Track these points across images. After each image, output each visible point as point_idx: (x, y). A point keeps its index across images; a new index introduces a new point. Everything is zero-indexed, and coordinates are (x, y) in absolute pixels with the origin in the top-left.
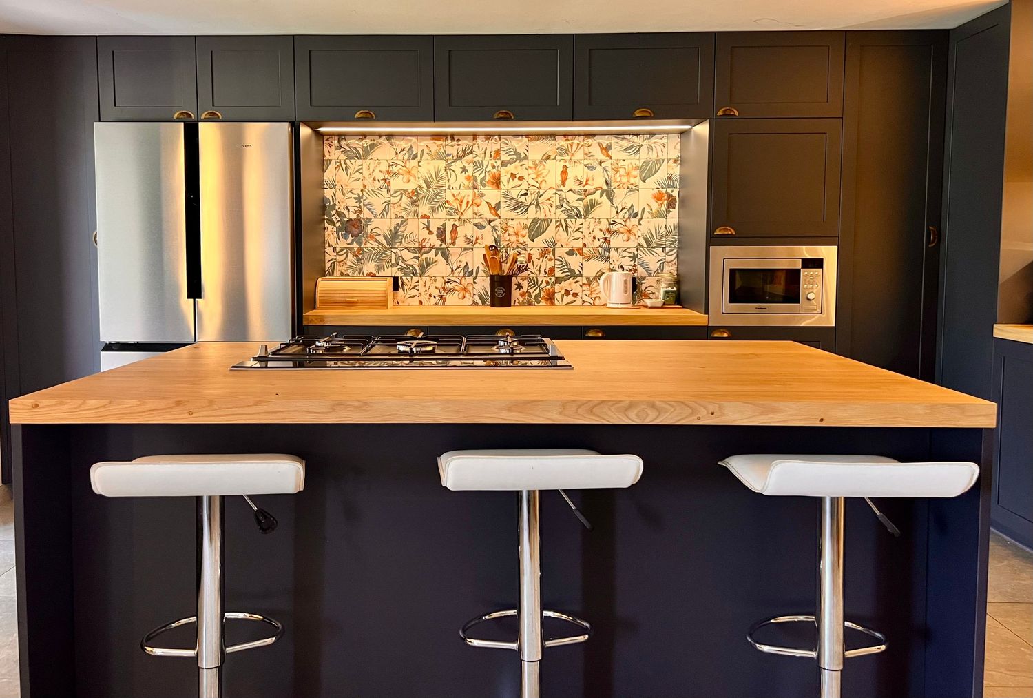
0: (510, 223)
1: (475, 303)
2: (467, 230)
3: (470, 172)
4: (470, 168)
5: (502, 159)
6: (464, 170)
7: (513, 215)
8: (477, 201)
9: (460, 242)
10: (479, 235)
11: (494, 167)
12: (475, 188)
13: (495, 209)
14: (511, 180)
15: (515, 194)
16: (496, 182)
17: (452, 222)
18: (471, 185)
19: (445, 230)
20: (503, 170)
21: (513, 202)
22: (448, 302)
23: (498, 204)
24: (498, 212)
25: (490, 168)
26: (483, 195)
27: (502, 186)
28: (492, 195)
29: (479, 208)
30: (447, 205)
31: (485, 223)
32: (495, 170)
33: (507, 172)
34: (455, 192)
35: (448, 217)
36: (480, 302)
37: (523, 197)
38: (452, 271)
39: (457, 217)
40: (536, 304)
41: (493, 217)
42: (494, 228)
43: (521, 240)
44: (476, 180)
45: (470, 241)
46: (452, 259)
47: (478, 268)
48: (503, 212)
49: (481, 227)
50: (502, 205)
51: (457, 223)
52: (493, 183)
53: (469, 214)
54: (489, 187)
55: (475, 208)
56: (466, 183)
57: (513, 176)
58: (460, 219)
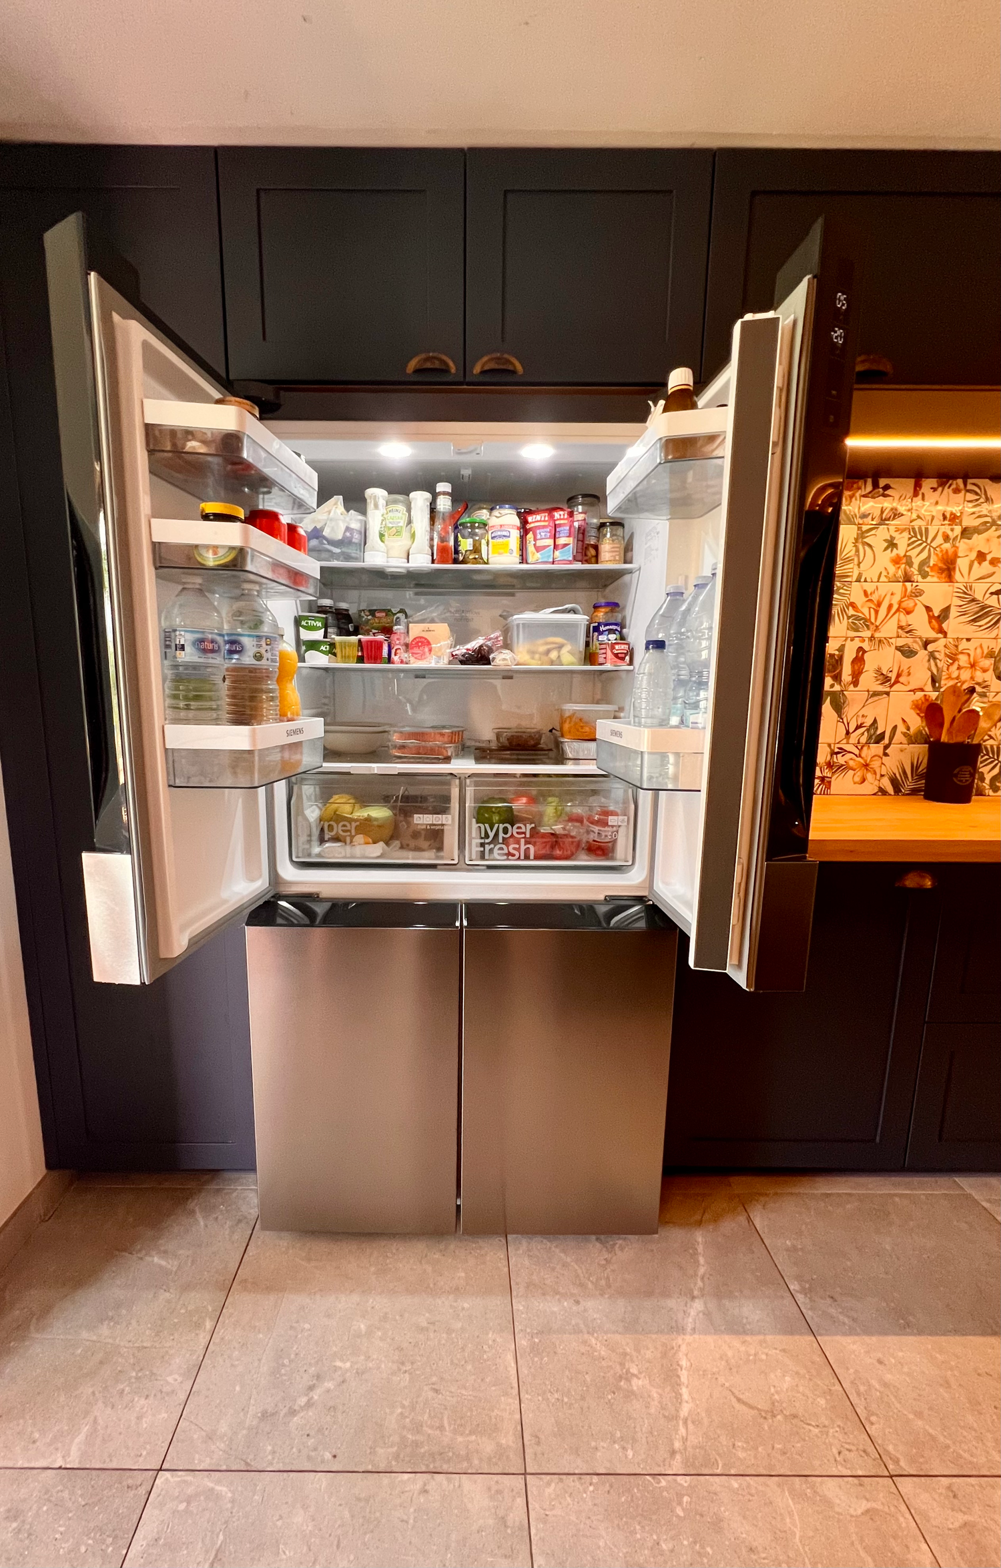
0: (963, 645)
1: (883, 792)
2: (882, 659)
3: (901, 551)
4: (902, 541)
5: (965, 524)
6: (891, 544)
7: (970, 630)
8: (909, 604)
9: (868, 680)
10: (904, 667)
11: (946, 538)
12: (907, 579)
13: (939, 619)
14: (976, 563)
15: (979, 591)
16: (948, 569)
17: (857, 643)
18: (900, 573)
19: (841, 657)
20: (963, 545)
21: (974, 607)
22: (833, 790)
23: (946, 612)
24: (945, 626)
25: (940, 540)
26: (918, 593)
27: (957, 576)
28: (936, 592)
29: (910, 619)
30: (851, 612)
31: (916, 647)
32: (947, 546)
33: (971, 550)
34: (869, 587)
35: (852, 634)
36: (890, 790)
37: (995, 597)
38: (848, 733)
39: (867, 634)
40: (991, 793)
41: (932, 634)
42: (932, 656)
43: (979, 676)
44: (910, 563)
45: (886, 679)
46: (850, 712)
47: (895, 727)
48: (954, 625)
49: (908, 652)
50: (954, 612)
51: (866, 646)
52: (941, 571)
53: (889, 629)
54: (933, 578)
55: (902, 616)
56: (892, 569)
57: (981, 556)
58: (872, 638)
